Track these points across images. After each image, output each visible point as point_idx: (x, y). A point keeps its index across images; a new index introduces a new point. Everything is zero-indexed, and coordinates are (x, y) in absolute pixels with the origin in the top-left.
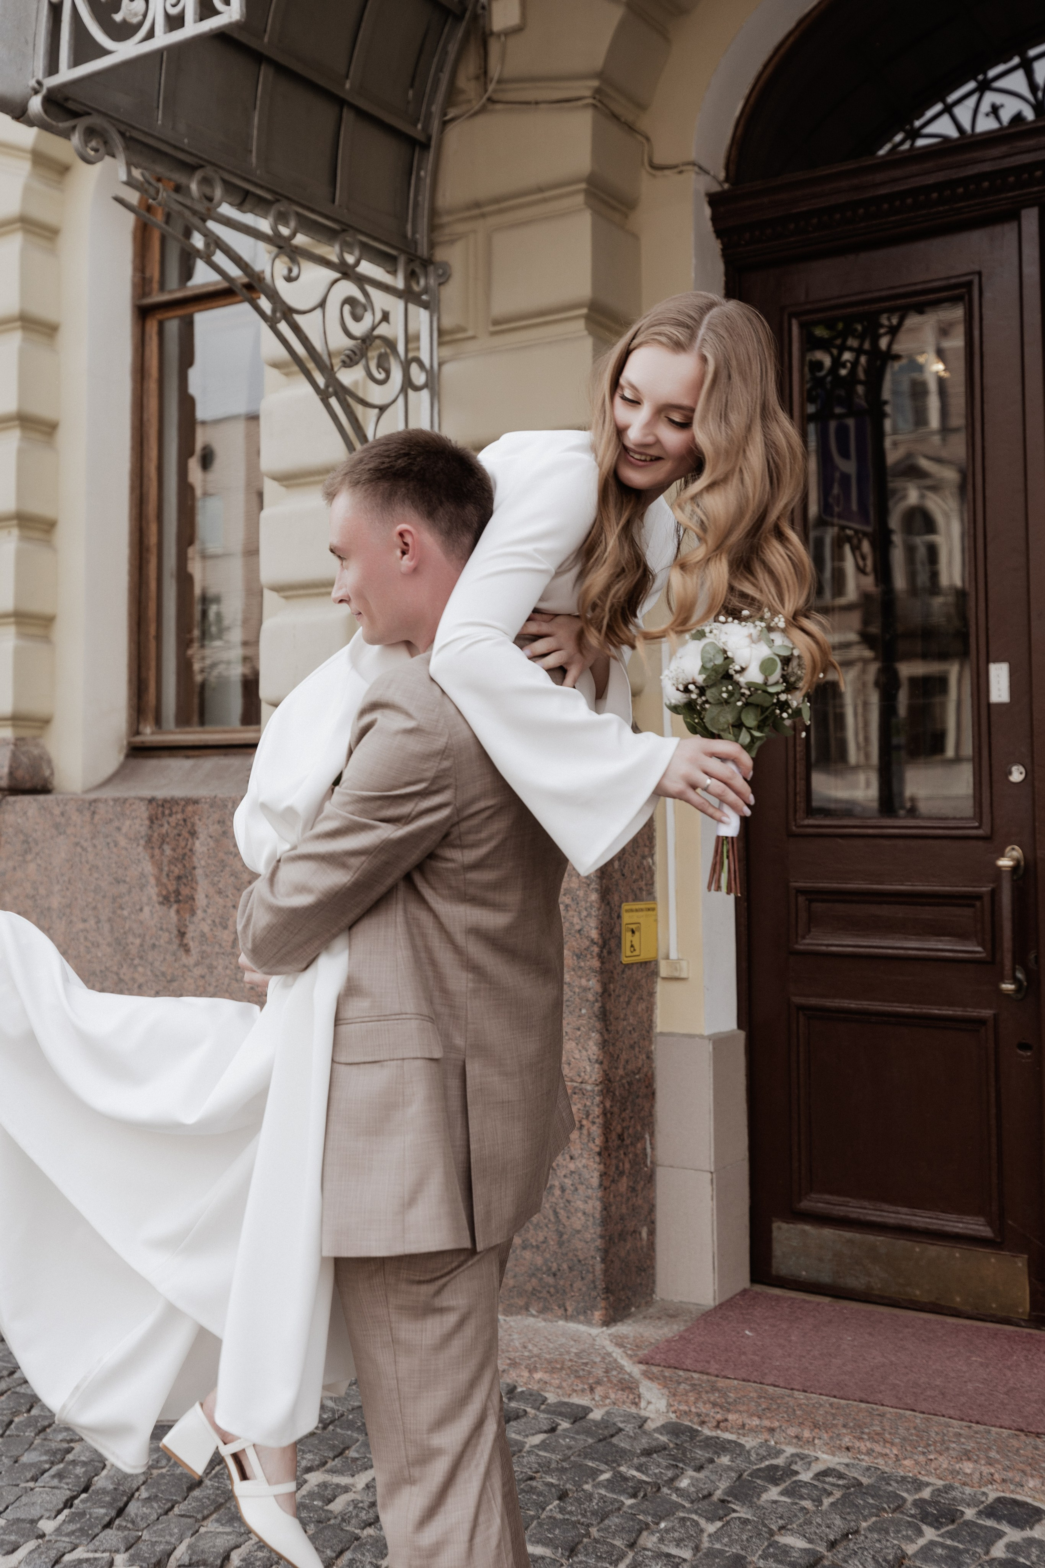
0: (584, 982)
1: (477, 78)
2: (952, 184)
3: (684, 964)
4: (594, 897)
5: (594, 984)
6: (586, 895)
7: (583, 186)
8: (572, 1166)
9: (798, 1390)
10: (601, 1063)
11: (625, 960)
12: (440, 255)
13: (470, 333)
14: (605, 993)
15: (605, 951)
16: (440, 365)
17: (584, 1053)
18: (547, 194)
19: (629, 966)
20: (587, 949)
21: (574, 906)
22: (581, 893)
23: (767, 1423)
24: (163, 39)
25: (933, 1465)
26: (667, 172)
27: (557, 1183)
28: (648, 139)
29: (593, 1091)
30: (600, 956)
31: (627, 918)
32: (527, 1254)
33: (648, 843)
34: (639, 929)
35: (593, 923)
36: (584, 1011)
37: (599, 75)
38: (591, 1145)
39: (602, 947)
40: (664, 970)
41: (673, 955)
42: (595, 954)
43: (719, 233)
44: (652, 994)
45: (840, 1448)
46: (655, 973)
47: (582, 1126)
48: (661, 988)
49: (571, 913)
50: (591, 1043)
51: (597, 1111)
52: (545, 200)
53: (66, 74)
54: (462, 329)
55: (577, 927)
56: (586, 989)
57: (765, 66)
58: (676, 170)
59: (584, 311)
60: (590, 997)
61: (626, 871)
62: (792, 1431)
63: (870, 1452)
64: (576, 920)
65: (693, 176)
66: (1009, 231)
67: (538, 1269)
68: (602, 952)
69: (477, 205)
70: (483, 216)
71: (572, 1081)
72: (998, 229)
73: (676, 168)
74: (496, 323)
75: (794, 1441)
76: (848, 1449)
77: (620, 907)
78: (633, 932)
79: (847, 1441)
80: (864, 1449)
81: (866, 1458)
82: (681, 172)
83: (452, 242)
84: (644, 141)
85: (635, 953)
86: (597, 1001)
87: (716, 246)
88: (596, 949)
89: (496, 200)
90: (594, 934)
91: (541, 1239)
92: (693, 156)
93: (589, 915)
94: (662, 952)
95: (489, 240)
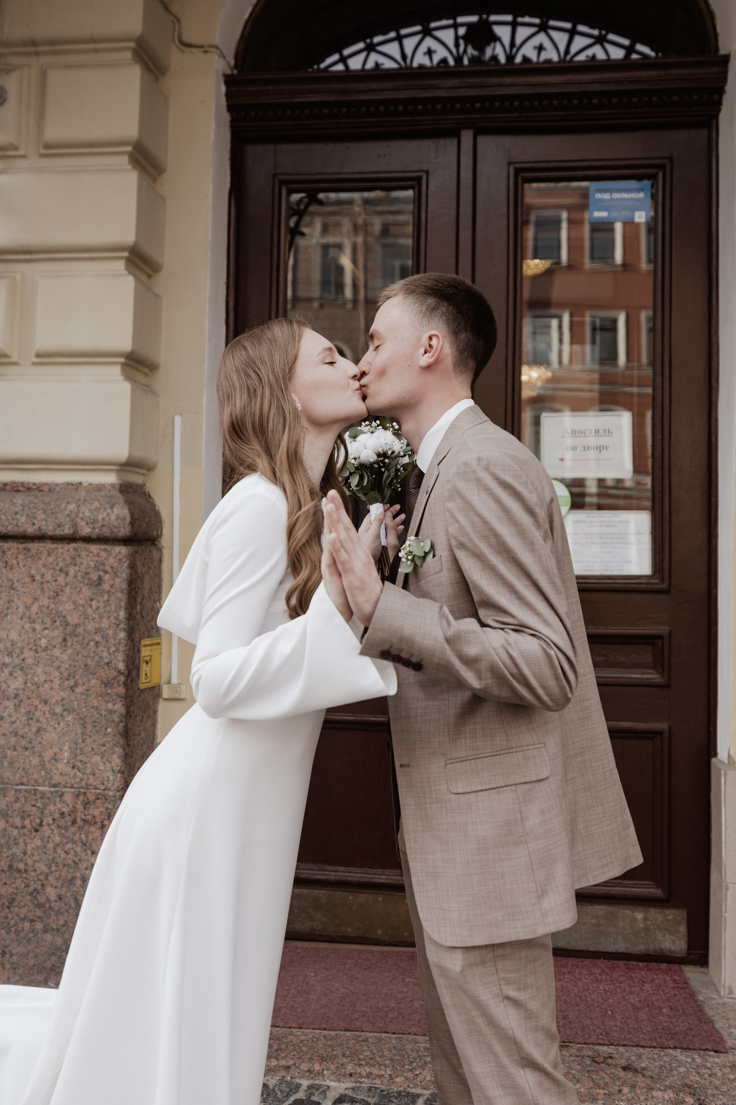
0: (110, 706)
2: (415, 101)
3: (180, 687)
4: (122, 635)
5: (119, 707)
6: (115, 634)
7: (132, 44)
9: (295, 1028)
10: (123, 773)
11: (142, 686)
13: (21, 152)
14: (128, 715)
15: (129, 680)
17: (108, 765)
18: (99, 46)
19: (143, 691)
20: (114, 678)
21: (103, 643)
22: (111, 632)
23: (283, 1062)
25: (419, 1079)
26: (194, 50)
27: (78, 875)
28: (178, 20)
29: (115, 796)
30: (125, 684)
31: (145, 652)
32: (48, 937)
33: (157, 591)
34: (150, 660)
35: (120, 656)
36: (109, 730)
39: (127, 677)
40: (165, 693)
41: (174, 680)
42: (121, 683)
43: (230, 108)
44: (155, 712)
45: (345, 1075)
46: (158, 697)
48: (162, 707)
49: (101, 648)
50: (115, 757)
52: (96, 51)
54: (15, 148)
55: (106, 661)
56: (112, 712)
58: (202, 50)
59: (129, 149)
60: (116, 718)
61: (144, 613)
62: (305, 1067)
64: (105, 654)
65: (216, 57)
66: (451, 144)
67: (57, 949)
68: (127, 680)
69: (34, 43)
70: (37, 54)
71: (96, 788)
72: (442, 142)
73: (204, 48)
74: (47, 146)
75: (307, 1074)
76: (351, 1075)
77: (140, 643)
78: (147, 663)
79: (350, 1069)
81: (366, 1080)
82: (206, 52)
83: (10, 71)
84: (175, 21)
85: (148, 680)
86: (121, 721)
87: (227, 117)
88: (122, 679)
89: (52, 43)
90: (121, 666)
91: (61, 922)
92: (216, 41)
93: (117, 650)
94: (164, 678)
95: (43, 75)
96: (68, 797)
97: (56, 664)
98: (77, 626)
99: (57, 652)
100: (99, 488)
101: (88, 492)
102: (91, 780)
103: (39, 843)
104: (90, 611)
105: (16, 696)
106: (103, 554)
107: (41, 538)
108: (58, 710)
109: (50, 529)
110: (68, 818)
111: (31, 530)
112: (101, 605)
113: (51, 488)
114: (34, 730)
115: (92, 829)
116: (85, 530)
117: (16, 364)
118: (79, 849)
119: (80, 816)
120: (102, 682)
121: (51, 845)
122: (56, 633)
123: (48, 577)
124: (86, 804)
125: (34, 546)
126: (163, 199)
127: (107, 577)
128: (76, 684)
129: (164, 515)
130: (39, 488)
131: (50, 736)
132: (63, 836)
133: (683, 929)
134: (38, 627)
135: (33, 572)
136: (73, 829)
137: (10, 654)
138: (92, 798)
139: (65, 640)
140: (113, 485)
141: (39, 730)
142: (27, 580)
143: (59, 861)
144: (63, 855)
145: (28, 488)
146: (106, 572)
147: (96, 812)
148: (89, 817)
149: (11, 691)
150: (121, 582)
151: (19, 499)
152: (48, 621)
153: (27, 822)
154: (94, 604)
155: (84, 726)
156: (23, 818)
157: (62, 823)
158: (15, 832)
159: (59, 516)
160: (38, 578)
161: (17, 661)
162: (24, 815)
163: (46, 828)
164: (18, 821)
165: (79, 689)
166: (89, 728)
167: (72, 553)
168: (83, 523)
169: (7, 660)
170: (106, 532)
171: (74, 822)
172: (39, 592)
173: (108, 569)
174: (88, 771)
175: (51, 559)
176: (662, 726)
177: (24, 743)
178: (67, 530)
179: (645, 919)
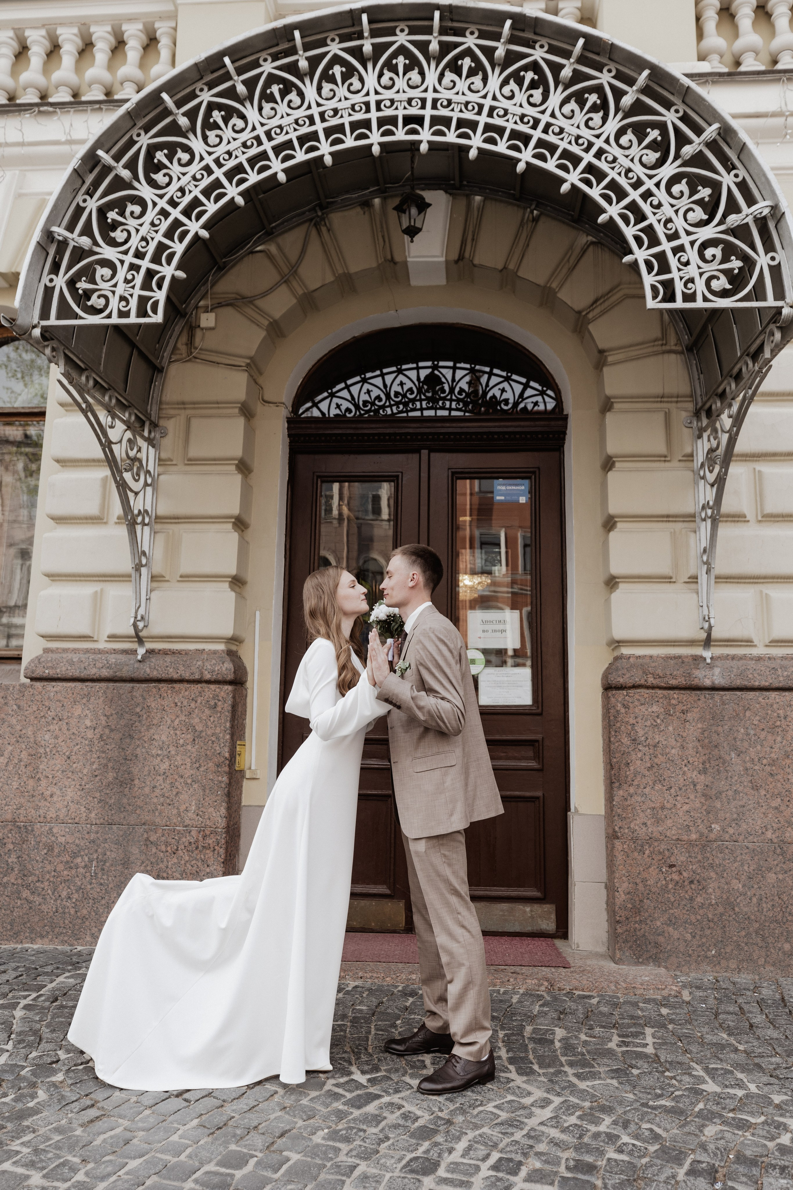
0: (220, 778)
1: (187, 344)
2: (395, 434)
3: (258, 771)
4: (228, 737)
5: (225, 779)
6: (224, 736)
7: (239, 405)
8: (208, 870)
10: (227, 818)
11: (237, 769)
12: (162, 423)
13: (174, 463)
14: (230, 784)
15: (231, 764)
16: (159, 475)
17: (219, 813)
18: (220, 405)
19: (237, 771)
20: (222, 762)
21: (217, 742)
22: (221, 735)
24: (115, 320)
25: (399, 978)
26: (271, 405)
29: (222, 832)
30: (229, 765)
31: (238, 748)
33: (245, 713)
34: (241, 754)
35: (226, 749)
36: (219, 793)
37: (251, 358)
38: (219, 859)
39: (230, 761)
40: (248, 775)
41: (253, 768)
42: (226, 765)
43: (289, 436)
44: (242, 786)
45: (358, 977)
46: (243, 777)
47: (214, 850)
48: (246, 784)
49: (215, 745)
50: (222, 808)
51: (223, 841)
52: (218, 408)
53: (53, 321)
54: (170, 460)
55: (218, 752)
56: (221, 782)
57: (313, 366)
59: (237, 462)
60: (223, 785)
61: (239, 725)
65: (282, 408)
66: (416, 457)
69: (183, 403)
70: (185, 409)
71: (211, 827)
72: (410, 455)
73: (276, 404)
74: (189, 460)
76: (361, 978)
77: (236, 743)
78: (239, 755)
79: (360, 974)
82: (277, 406)
83: (169, 418)
84: (261, 388)
85: (239, 765)
86: (226, 788)
87: (288, 440)
88: (227, 762)
89: (193, 403)
90: (226, 756)
92: (284, 400)
93: (225, 746)
94: (247, 766)
95: (189, 420)
96: (194, 833)
97: (188, 754)
98: (201, 732)
99: (189, 747)
100: (215, 652)
101: (208, 654)
102: (208, 823)
103: (176, 861)
104: (209, 723)
105: (164, 773)
106: (218, 690)
107: (181, 681)
108: (189, 781)
109: (187, 676)
110: (193, 845)
111: (175, 676)
112: (216, 719)
113: (187, 653)
114: (174, 793)
115: (208, 851)
116: (207, 676)
117: (168, 581)
118: (199, 864)
119: (200, 844)
120: (216, 765)
121: (183, 862)
122: (189, 736)
123: (185, 703)
124: (205, 837)
125: (177, 686)
126: (251, 487)
127: (220, 703)
128: (200, 766)
129: (249, 669)
130: (179, 652)
131: (184, 797)
132: (190, 856)
133: (553, 916)
134: (178, 732)
135: (176, 701)
136: (196, 852)
137: (161, 749)
138: (208, 833)
139: (194, 740)
140: (223, 651)
141: (177, 794)
142: (173, 705)
143: (188, 871)
144: (190, 868)
145: (173, 653)
146: (219, 700)
147: (210, 842)
148: (206, 845)
149: (161, 771)
150: (228, 706)
151: (168, 659)
152: (184, 729)
153: (169, 849)
154: (212, 719)
155: (204, 790)
156: (166, 846)
157: (190, 848)
158: (162, 854)
159: (192, 668)
160: (179, 704)
161: (165, 753)
162: (167, 844)
163: (180, 852)
164: (163, 848)
165: (202, 769)
166: (207, 791)
167: (200, 689)
168: (206, 672)
169: (159, 752)
170: (220, 678)
171: (197, 848)
172: (179, 712)
173: (220, 698)
174: (206, 817)
175: (187, 693)
176: (539, 794)
177: (168, 801)
178: (197, 676)
179: (531, 911)
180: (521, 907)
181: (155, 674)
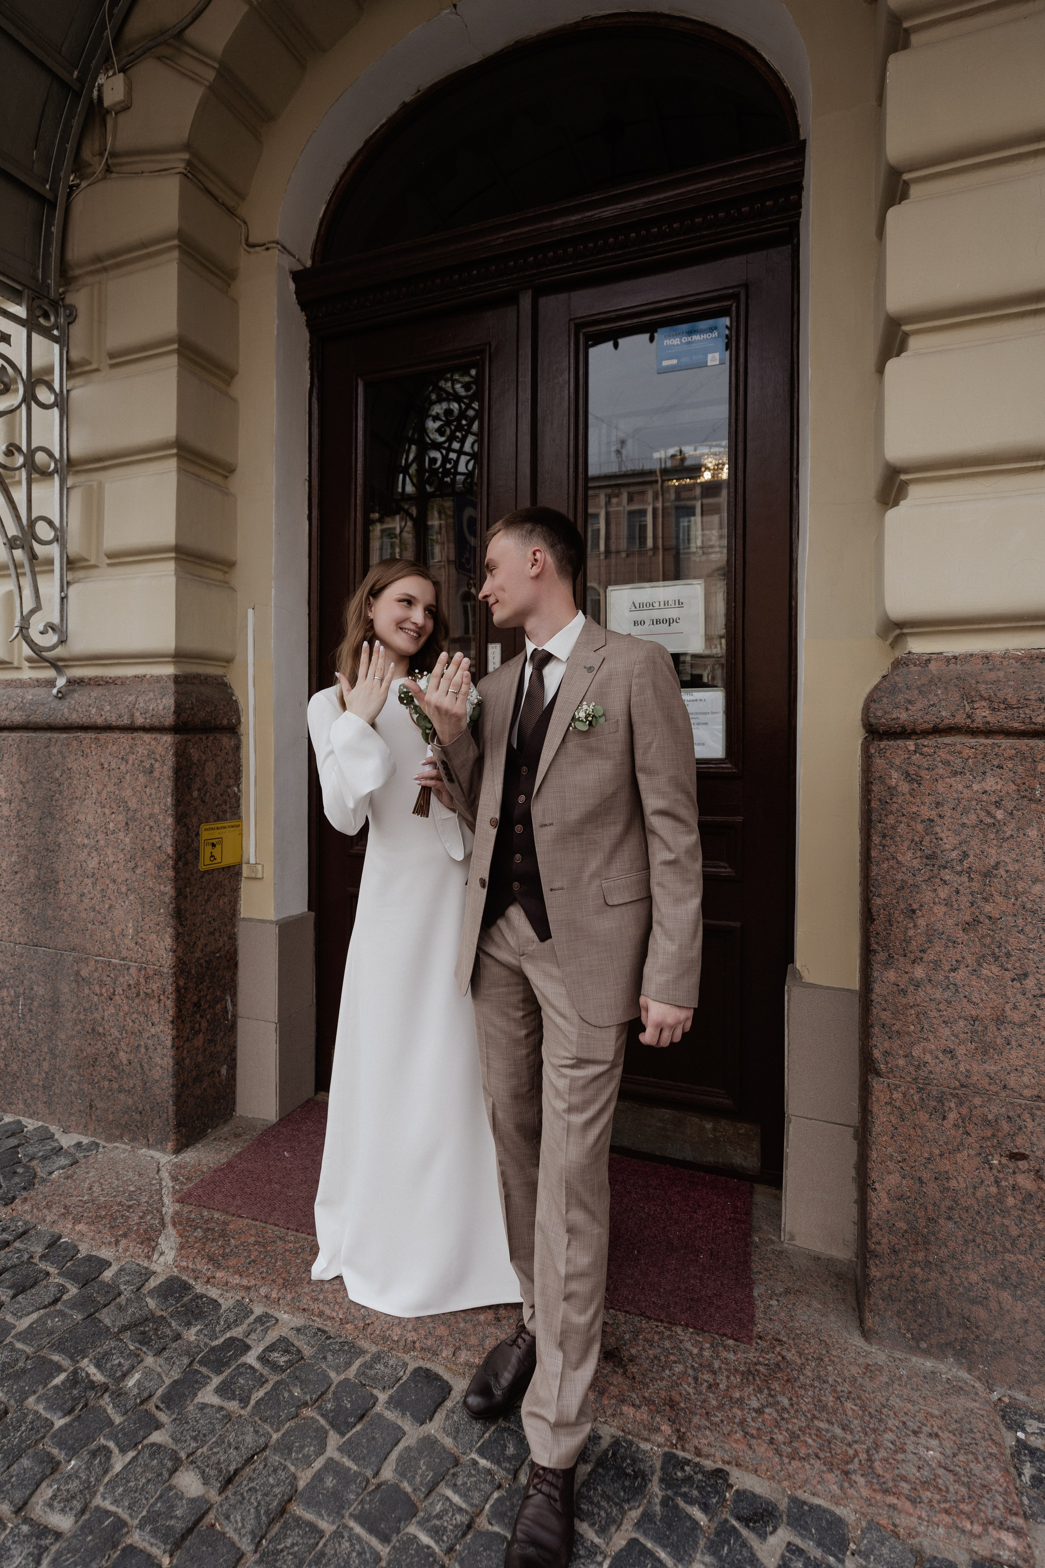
0: (162, 887)
1: (101, 154)
3: (259, 868)
4: (170, 820)
5: (167, 889)
6: (165, 819)
7: (176, 242)
8: (153, 1031)
10: (175, 951)
11: (204, 868)
12: (69, 299)
13: (94, 366)
14: (180, 896)
15: (180, 864)
16: (67, 391)
17: (162, 943)
18: (150, 250)
19: (209, 871)
20: (165, 862)
21: (156, 828)
22: (161, 817)
23: (245, 1282)
25: (369, 1331)
26: (257, 249)
27: (142, 1043)
28: (245, 223)
29: (168, 973)
30: (175, 867)
31: (206, 835)
32: (122, 1096)
33: (233, 776)
34: (221, 843)
35: (169, 841)
36: (162, 911)
37: (187, 147)
38: (166, 1015)
39: (177, 860)
40: (246, 872)
41: (252, 861)
42: (170, 866)
43: (303, 305)
44: (235, 891)
45: (298, 1309)
46: (238, 875)
47: (160, 1001)
48: (244, 885)
49: (154, 833)
50: (167, 936)
51: (170, 989)
52: (149, 255)
54: (88, 362)
55: (158, 845)
56: (163, 894)
57: (341, 178)
58: (264, 248)
59: (176, 347)
60: (167, 900)
61: (207, 799)
62: (263, 1291)
63: (321, 1314)
64: (157, 839)
65: (277, 252)
66: (510, 312)
67: (129, 1108)
68: (176, 864)
70: (105, 269)
71: (154, 965)
72: (501, 311)
73: (265, 245)
74: (111, 356)
75: (264, 1300)
76: (304, 1310)
77: (199, 827)
78: (213, 845)
79: (304, 1303)
80: (317, 1311)
81: (318, 1320)
82: (268, 249)
83: (80, 290)
84: (242, 224)
85: (215, 862)
86: (171, 903)
87: (302, 317)
88: (171, 862)
89: (113, 254)
90: (170, 850)
91: (131, 1085)
92: (277, 236)
93: (166, 835)
94: (245, 858)
95: (102, 291)
96: (133, 971)
97: (121, 847)
98: (135, 811)
99: (121, 835)
100: (158, 679)
101: (149, 683)
102: (150, 957)
103: (113, 1011)
104: (145, 797)
105: (94, 874)
106: (153, 743)
107: (108, 728)
108: (124, 889)
109: (113, 720)
110: (133, 990)
111: (100, 721)
112: (153, 791)
113: (122, 682)
114: (107, 906)
115: (152, 1002)
116: (140, 721)
117: (95, 567)
118: (142, 1019)
119: (142, 989)
120: (156, 865)
121: (121, 1014)
122: (120, 818)
123: (113, 765)
124: (147, 978)
125: (103, 736)
126: (235, 400)
127: (157, 765)
128: (136, 866)
129: (241, 705)
130: (114, 682)
131: (118, 913)
132: (130, 1006)
133: (756, 1145)
134: (107, 811)
135: (103, 760)
136: (137, 1001)
137: (87, 836)
138: (151, 973)
139: (127, 824)
140: (168, 676)
141: (110, 908)
142: (98, 767)
143: (128, 1028)
144: (131, 1024)
145: (104, 682)
146: (156, 760)
147: (155, 987)
148: (149, 991)
149: (89, 871)
150: (168, 770)
151: (96, 692)
152: (114, 806)
153: (104, 990)
154: (147, 790)
155: (143, 905)
156: (100, 986)
157: (129, 993)
158: (96, 998)
159: (121, 707)
160: (106, 766)
161: (93, 842)
162: (102, 984)
163: (117, 997)
164: (97, 989)
165: (138, 871)
166: (147, 907)
167: (130, 742)
168: (137, 714)
169: (86, 841)
170: (156, 722)
171: (138, 995)
172: (107, 779)
173: (158, 756)
174: (147, 948)
175: (115, 748)
177: (99, 917)
178: (126, 721)
179: (715, 1129)
180: (696, 1120)
181: (75, 718)
